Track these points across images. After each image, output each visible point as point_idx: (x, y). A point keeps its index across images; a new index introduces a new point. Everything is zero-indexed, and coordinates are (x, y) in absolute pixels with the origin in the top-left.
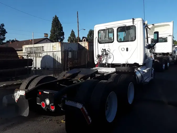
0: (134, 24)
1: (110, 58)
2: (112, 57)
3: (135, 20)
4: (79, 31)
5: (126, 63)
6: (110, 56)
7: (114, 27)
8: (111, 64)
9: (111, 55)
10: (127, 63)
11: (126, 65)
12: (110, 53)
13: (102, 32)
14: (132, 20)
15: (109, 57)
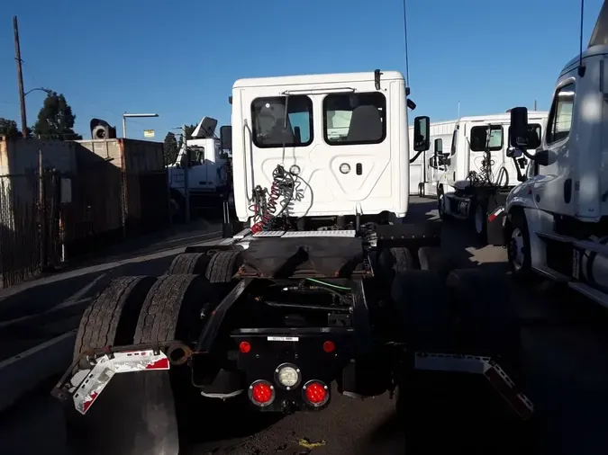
0: (379, 88)
1: (299, 198)
2: (307, 193)
3: (382, 77)
4: (23, 95)
5: (358, 214)
6: (302, 190)
7: (313, 92)
8: (304, 217)
9: (303, 186)
10: (359, 212)
11: (358, 218)
12: (301, 180)
13: (268, 105)
14: (372, 75)
15: (297, 195)
